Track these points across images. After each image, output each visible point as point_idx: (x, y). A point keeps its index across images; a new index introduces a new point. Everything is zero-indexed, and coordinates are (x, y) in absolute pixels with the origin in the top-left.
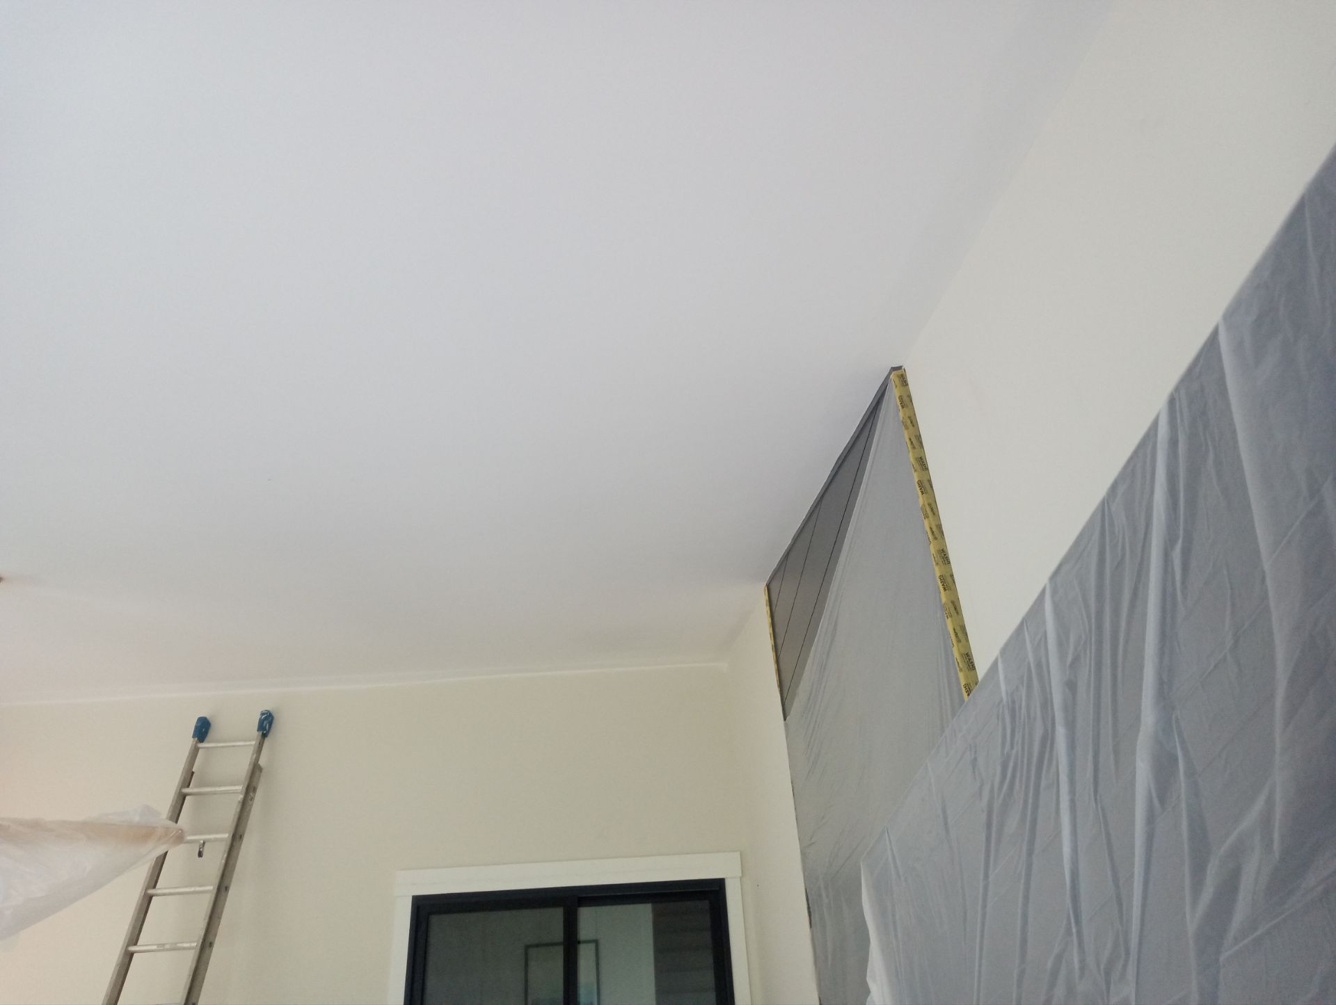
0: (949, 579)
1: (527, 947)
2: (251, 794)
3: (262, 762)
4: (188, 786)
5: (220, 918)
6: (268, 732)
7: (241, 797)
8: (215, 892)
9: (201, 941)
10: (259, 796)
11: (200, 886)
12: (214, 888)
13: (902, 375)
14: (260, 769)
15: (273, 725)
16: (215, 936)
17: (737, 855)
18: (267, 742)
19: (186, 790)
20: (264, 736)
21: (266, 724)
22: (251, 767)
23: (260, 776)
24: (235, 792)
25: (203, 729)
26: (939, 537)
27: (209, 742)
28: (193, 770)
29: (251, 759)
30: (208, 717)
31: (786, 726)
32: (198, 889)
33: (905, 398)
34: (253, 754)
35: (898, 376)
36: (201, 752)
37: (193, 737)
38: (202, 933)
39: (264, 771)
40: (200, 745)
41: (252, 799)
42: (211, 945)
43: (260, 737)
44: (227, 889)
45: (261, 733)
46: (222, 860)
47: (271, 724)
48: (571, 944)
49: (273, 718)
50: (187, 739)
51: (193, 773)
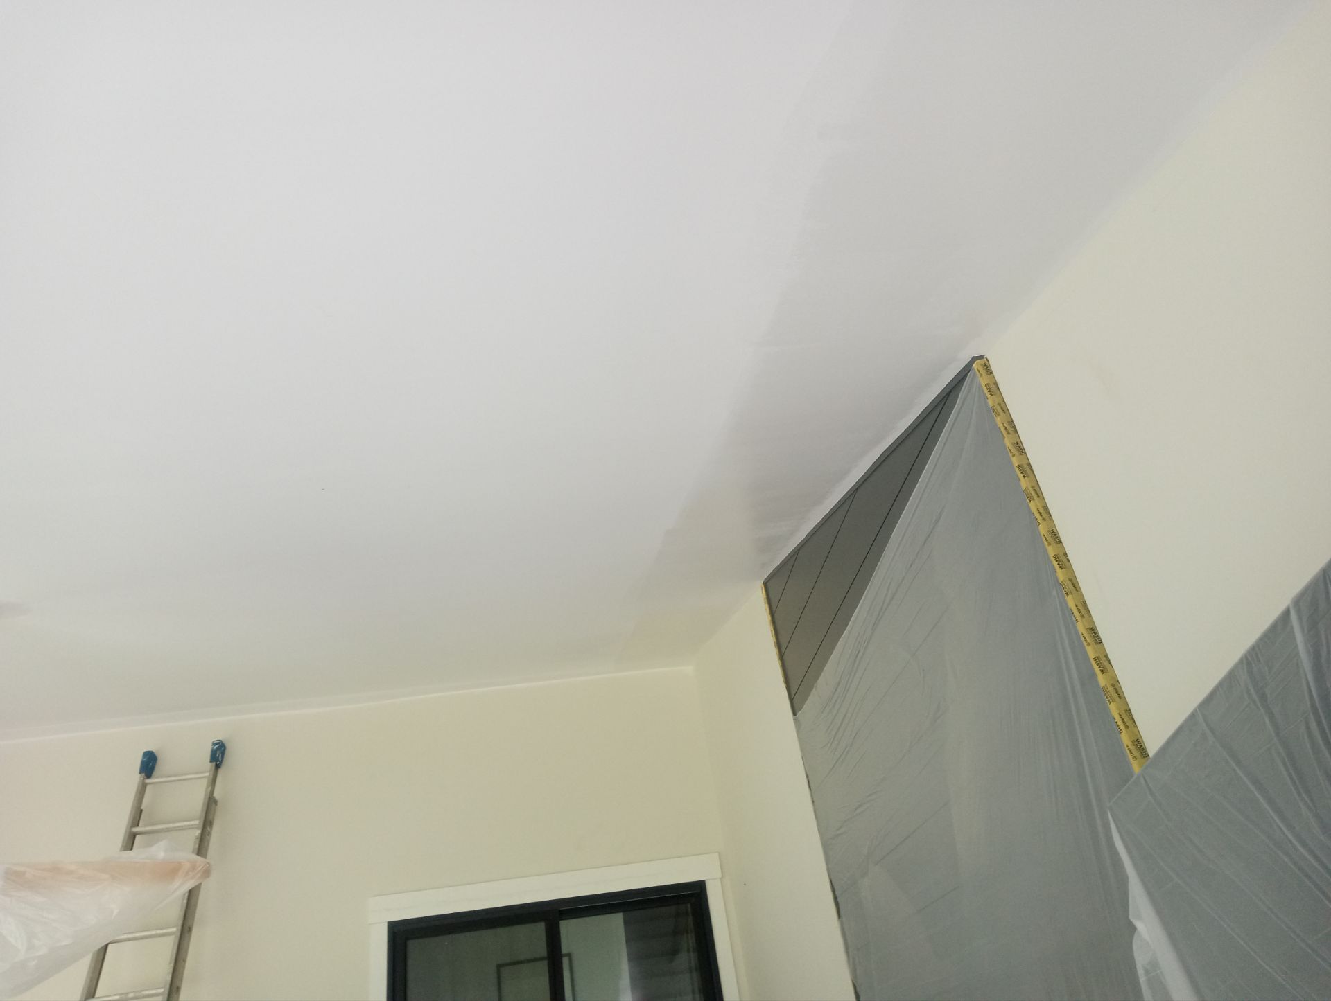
0: (1063, 558)
1: (499, 967)
2: (209, 829)
3: (216, 795)
4: (138, 825)
5: (185, 961)
6: (221, 762)
7: (198, 832)
8: (179, 934)
9: (168, 986)
10: (216, 830)
11: (161, 929)
12: (177, 929)
13: (985, 364)
14: (216, 802)
15: (225, 756)
16: (181, 980)
17: (717, 854)
18: (221, 771)
19: (136, 829)
20: (218, 767)
21: (219, 754)
22: (207, 800)
23: (215, 810)
24: (190, 827)
25: (149, 764)
26: (1047, 518)
27: (157, 777)
28: (142, 808)
29: (206, 791)
30: (154, 751)
31: (797, 722)
32: (159, 932)
33: (992, 387)
34: (207, 788)
35: (982, 365)
36: (148, 787)
37: (140, 773)
38: (169, 978)
39: (218, 804)
40: (148, 781)
41: (209, 834)
42: (178, 989)
43: (213, 768)
44: (190, 930)
45: (214, 763)
46: (183, 900)
47: (223, 754)
48: (554, 958)
49: (225, 748)
50: (134, 776)
51: (141, 811)
